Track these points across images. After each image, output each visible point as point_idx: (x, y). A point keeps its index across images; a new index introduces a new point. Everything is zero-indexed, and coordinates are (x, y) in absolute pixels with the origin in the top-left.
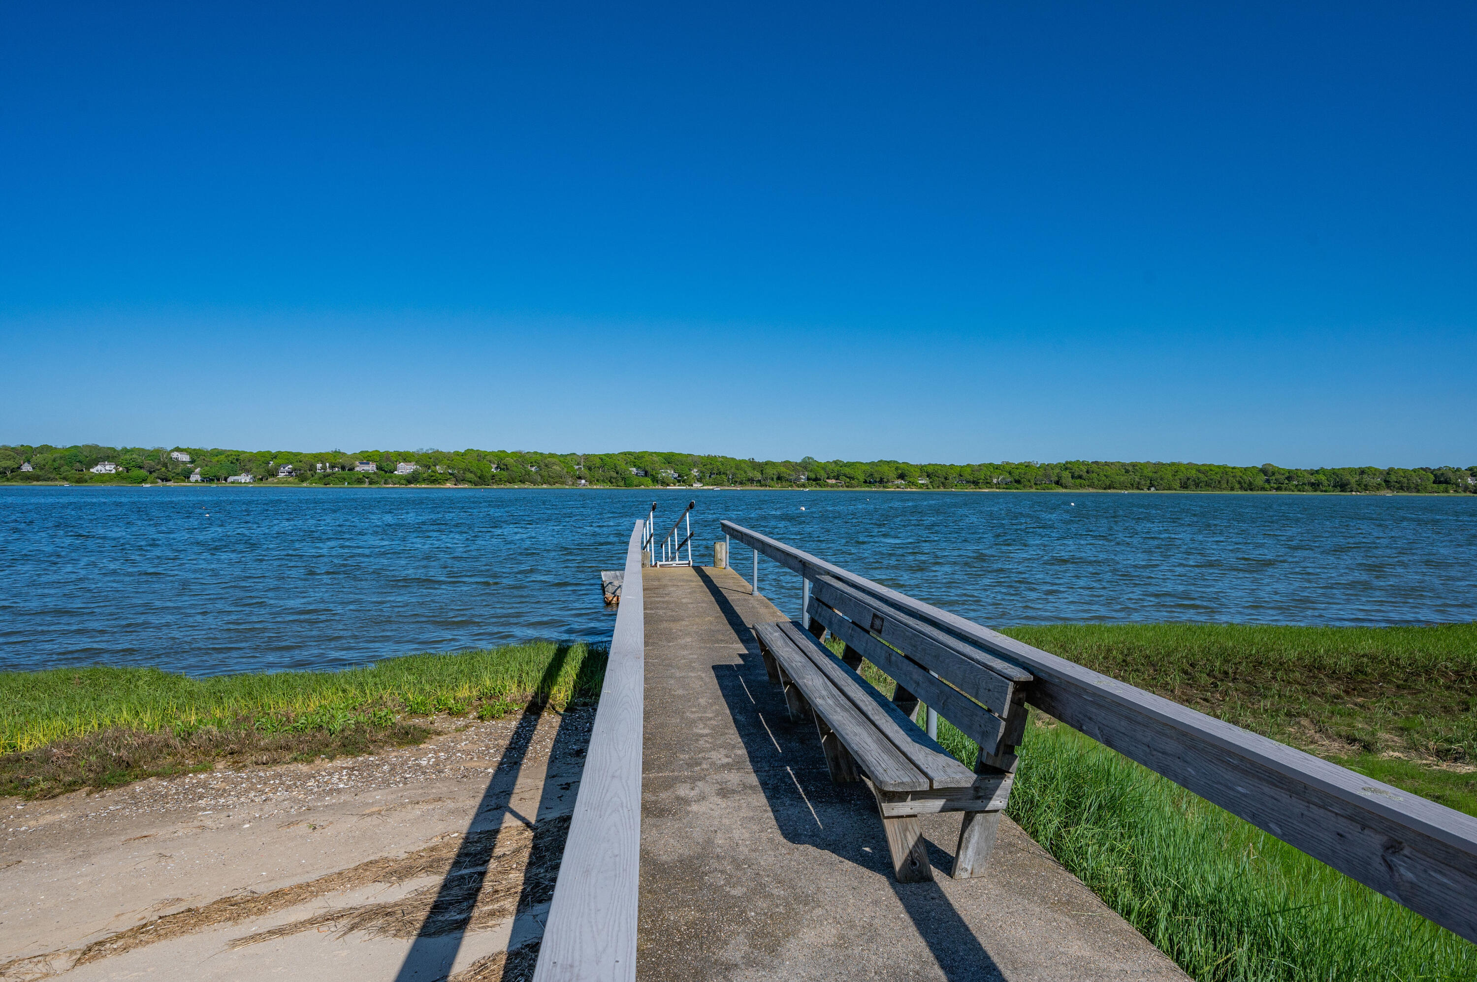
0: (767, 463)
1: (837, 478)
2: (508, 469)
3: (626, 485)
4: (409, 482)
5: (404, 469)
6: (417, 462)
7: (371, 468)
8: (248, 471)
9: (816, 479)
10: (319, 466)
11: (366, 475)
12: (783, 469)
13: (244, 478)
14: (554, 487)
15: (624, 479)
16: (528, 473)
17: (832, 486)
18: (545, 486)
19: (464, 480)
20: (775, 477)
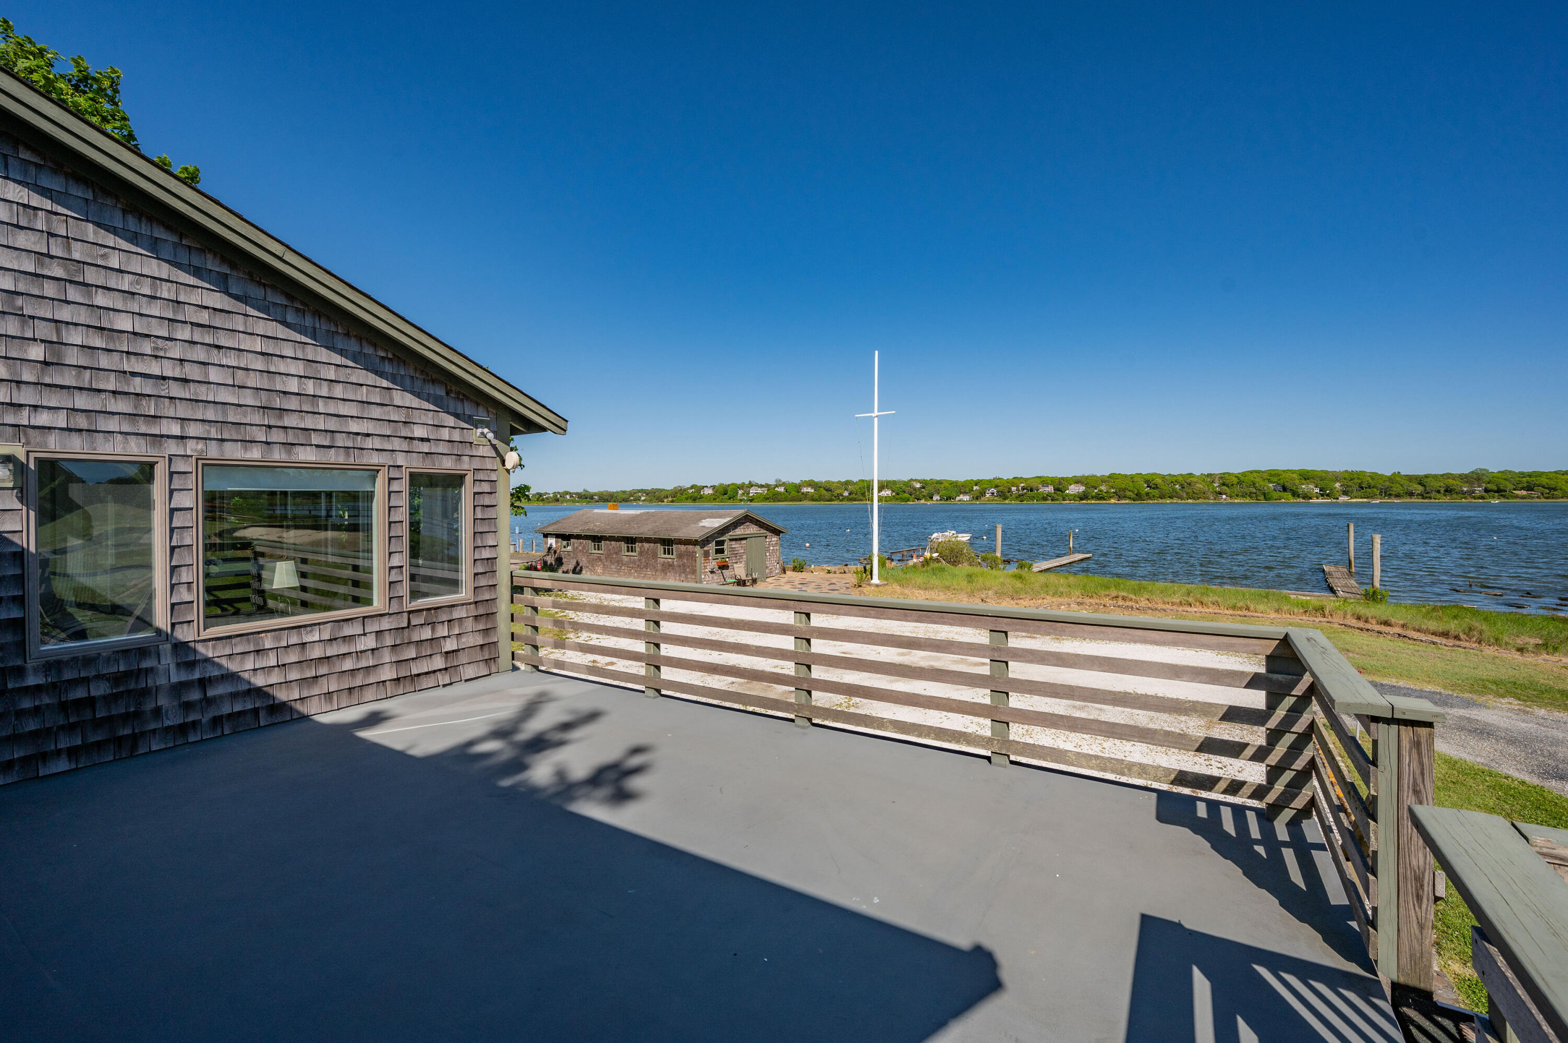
0: (1426, 476)
1: (1529, 488)
2: (1157, 488)
3: (1266, 499)
4: (1081, 499)
5: (1074, 489)
6: (1086, 485)
7: (1050, 489)
8: (965, 493)
9: (1499, 491)
10: (1014, 489)
11: (1049, 495)
12: (1451, 481)
13: (966, 498)
14: (1198, 501)
15: (1264, 495)
16: (1174, 490)
17: (1523, 497)
18: (1190, 501)
19: (1125, 497)
20: (1442, 490)
